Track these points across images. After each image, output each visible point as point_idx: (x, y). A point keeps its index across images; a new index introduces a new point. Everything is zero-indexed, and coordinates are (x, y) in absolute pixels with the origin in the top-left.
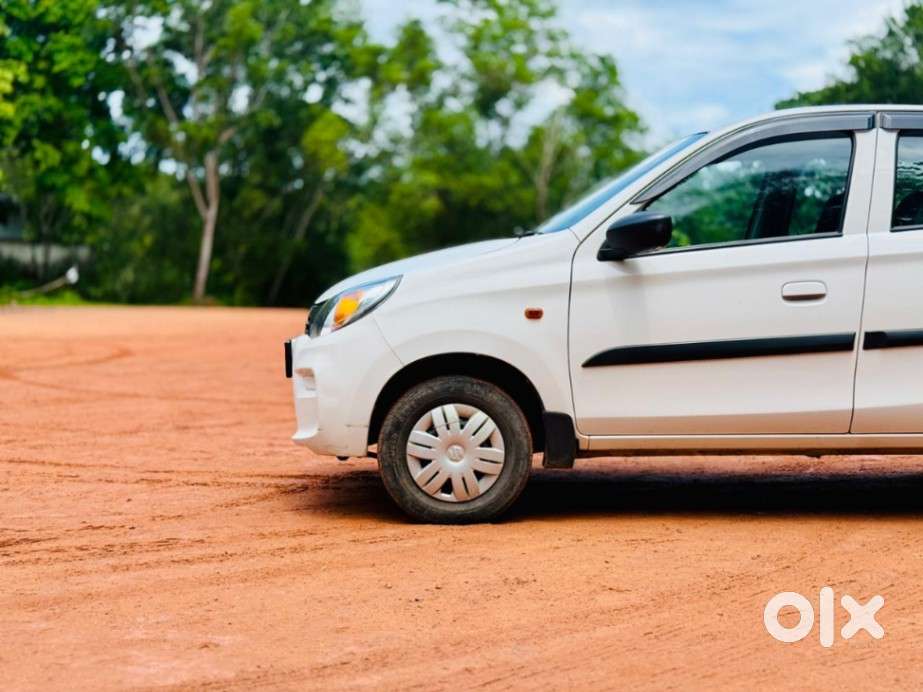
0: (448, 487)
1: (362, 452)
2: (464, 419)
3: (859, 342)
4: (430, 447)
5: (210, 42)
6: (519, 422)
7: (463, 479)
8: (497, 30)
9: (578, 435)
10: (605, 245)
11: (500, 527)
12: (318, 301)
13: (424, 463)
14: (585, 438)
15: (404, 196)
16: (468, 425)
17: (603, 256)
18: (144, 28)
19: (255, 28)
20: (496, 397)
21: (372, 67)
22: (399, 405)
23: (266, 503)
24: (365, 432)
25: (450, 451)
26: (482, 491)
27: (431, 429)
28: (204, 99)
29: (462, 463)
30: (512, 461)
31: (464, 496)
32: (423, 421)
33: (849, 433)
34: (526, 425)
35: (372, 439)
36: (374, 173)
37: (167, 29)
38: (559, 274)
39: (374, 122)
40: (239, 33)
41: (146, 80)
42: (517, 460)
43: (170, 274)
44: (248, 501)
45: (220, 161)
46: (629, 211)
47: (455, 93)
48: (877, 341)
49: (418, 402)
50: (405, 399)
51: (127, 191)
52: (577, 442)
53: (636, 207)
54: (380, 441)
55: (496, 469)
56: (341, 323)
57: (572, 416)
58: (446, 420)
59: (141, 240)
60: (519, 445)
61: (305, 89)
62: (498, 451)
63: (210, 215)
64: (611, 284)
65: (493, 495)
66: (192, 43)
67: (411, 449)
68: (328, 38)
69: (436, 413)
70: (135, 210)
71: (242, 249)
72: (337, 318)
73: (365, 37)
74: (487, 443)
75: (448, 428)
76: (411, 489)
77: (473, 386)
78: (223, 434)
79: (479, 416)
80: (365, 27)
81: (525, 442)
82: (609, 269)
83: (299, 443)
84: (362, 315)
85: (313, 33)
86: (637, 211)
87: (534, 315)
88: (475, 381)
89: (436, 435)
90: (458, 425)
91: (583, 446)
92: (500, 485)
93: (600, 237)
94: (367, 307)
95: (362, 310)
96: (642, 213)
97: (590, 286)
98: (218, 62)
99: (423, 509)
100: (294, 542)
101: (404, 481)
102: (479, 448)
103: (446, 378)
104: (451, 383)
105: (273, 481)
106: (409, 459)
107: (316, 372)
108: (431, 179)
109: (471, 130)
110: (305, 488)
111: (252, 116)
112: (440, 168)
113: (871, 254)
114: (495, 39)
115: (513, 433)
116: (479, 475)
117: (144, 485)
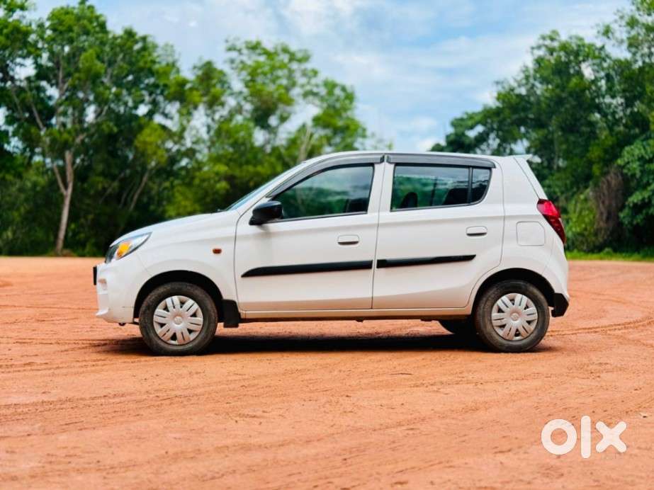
0: (174, 337)
1: (131, 321)
2: (182, 303)
3: (375, 264)
4: (165, 317)
5: (69, 75)
6: (210, 304)
7: (182, 333)
8: (267, 69)
9: (240, 311)
10: (252, 218)
11: (200, 357)
12: (111, 246)
13: (162, 325)
14: (243, 312)
15: (203, 180)
16: (184, 306)
17: (252, 223)
18: (22, 65)
19: (99, 66)
20: (199, 292)
21: (181, 94)
22: (149, 297)
23: (83, 350)
24: (132, 310)
25: (175, 319)
26: (191, 339)
27: (166, 309)
28: (65, 114)
29: (181, 325)
30: (207, 323)
31: (183, 342)
32: (162, 304)
33: (372, 308)
34: (213, 306)
35: (136, 315)
36: (184, 162)
37: (38, 66)
38: (230, 231)
39: (183, 129)
40: (89, 70)
41: (23, 101)
42: (209, 323)
43: (40, 234)
44: (73, 349)
45: (75, 156)
46: (265, 201)
47: (239, 110)
48: (383, 264)
49: (159, 296)
50: (153, 294)
51: (9, 177)
52: (239, 314)
53: (268, 199)
54: (140, 315)
55: (199, 328)
56: (121, 256)
57: (237, 301)
58: (173, 303)
59: (18, 209)
60: (210, 316)
61: (136, 108)
62: (200, 319)
63: (68, 193)
64: (256, 236)
65: (197, 341)
66: (56, 76)
67: (156, 318)
68: (151, 73)
69: (168, 301)
70: (14, 189)
71: (90, 217)
72: (118, 254)
73: (178, 71)
74: (194, 315)
75: (174, 307)
76: (156, 339)
77: (187, 287)
78: (65, 324)
79: (190, 302)
80: (178, 64)
81: (213, 314)
82: (255, 229)
83: (98, 317)
84: (131, 252)
85: (141, 69)
86: (270, 200)
87: (217, 251)
88: (188, 284)
89: (168, 311)
90: (179, 306)
91: (243, 316)
92: (200, 336)
93: (250, 215)
94: (133, 248)
95: (131, 250)
96: (271, 202)
97: (246, 237)
98: (74, 89)
99: (162, 349)
100: (94, 363)
101: (152, 335)
102: (190, 318)
103: (173, 283)
104: (176, 285)
105: (88, 342)
106: (155, 324)
107: (108, 280)
108: (222, 168)
109: (250, 135)
110: (105, 344)
111: (97, 125)
112: (229, 161)
113: (380, 222)
114: (265, 74)
115: (207, 310)
116: (190, 331)
117: (18, 344)
